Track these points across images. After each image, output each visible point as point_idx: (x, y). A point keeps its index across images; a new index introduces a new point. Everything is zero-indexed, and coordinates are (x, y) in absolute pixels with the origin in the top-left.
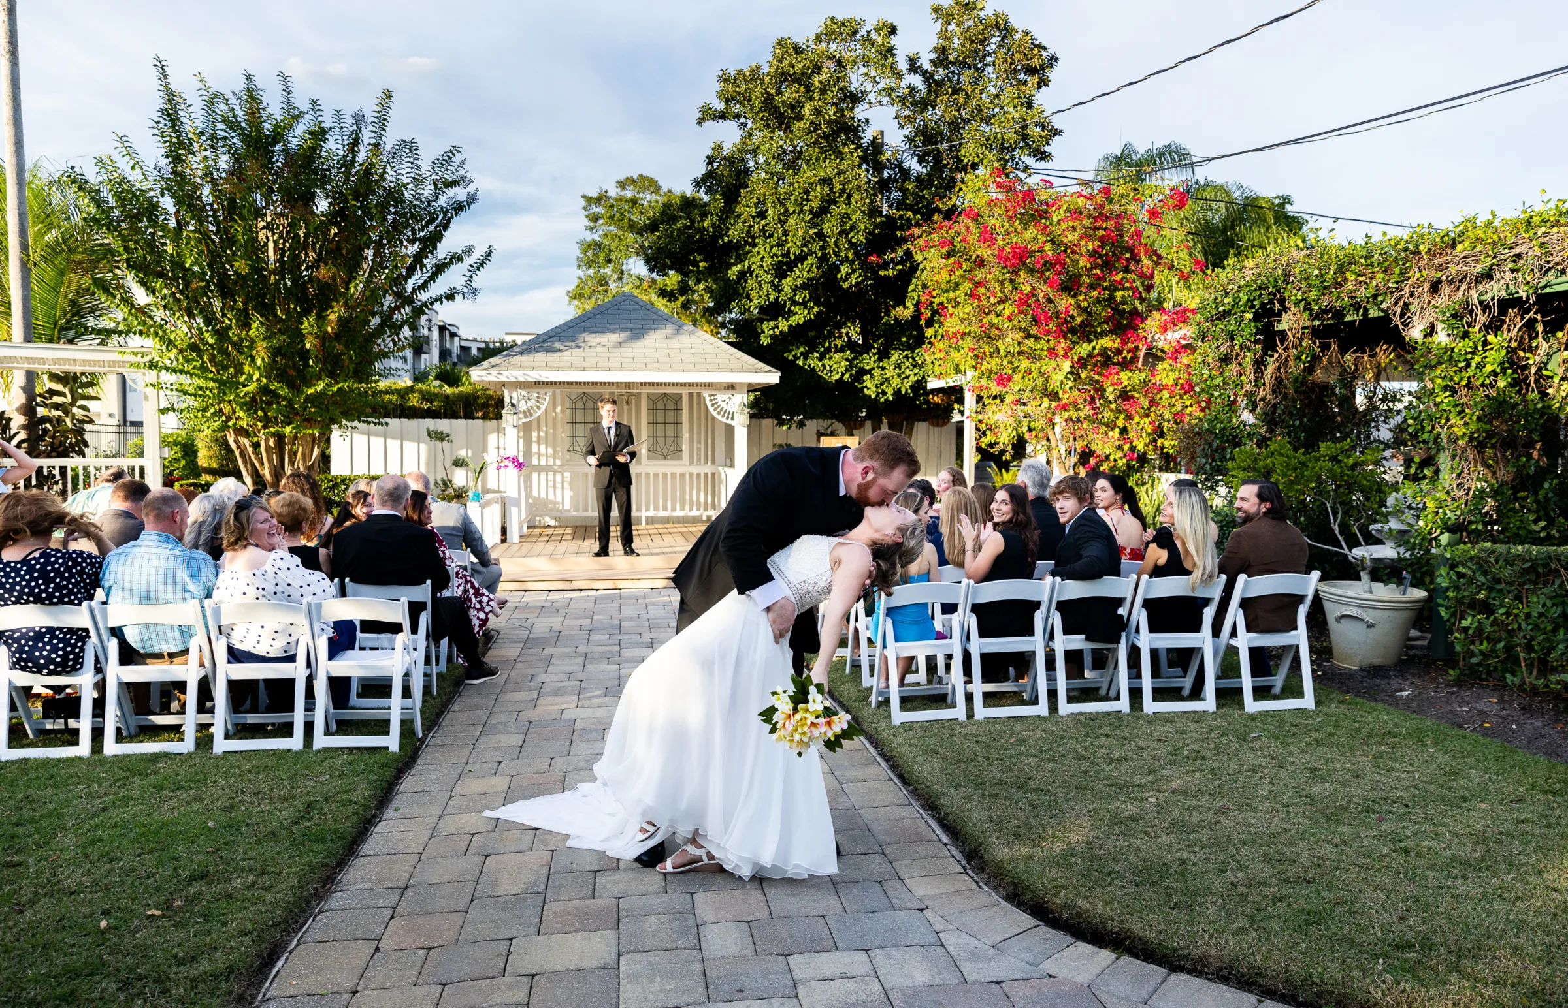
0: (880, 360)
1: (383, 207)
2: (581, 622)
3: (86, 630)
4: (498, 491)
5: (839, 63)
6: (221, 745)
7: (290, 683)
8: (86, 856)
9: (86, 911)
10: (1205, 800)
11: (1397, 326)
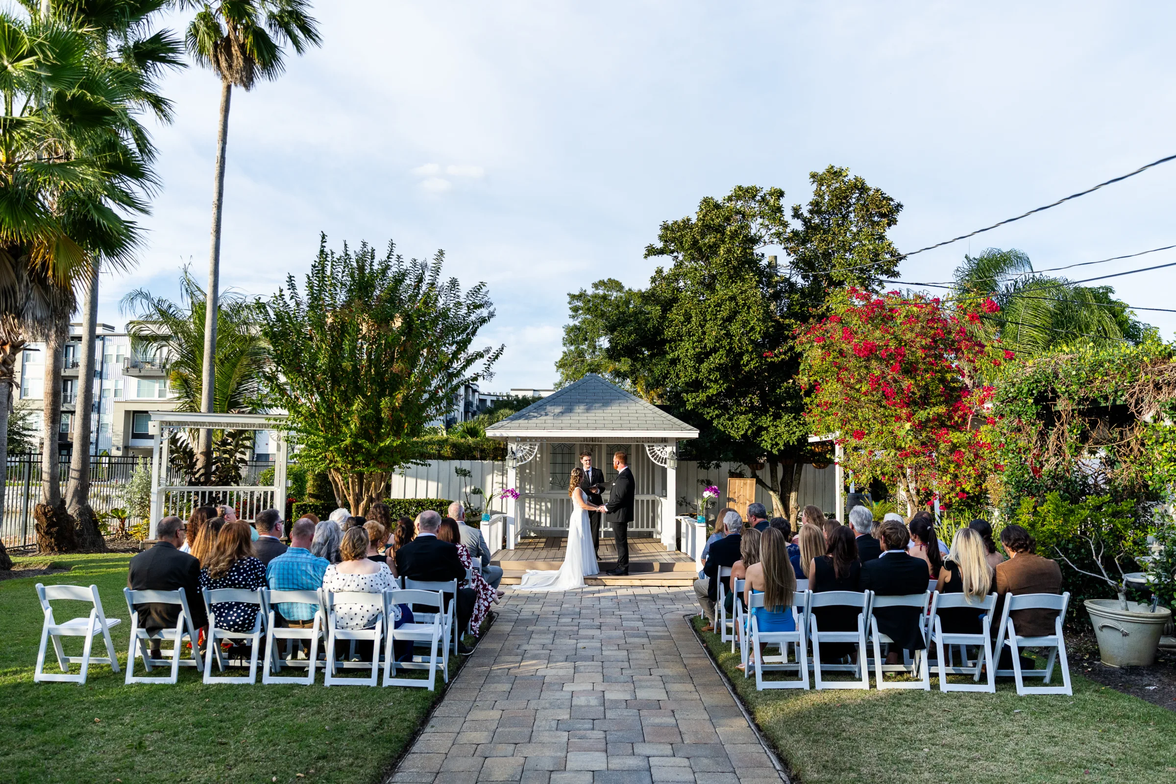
0: (775, 419)
1: (434, 322)
2: (554, 609)
3: (258, 605)
4: (502, 513)
5: (744, 216)
6: (329, 681)
7: (371, 643)
8: (260, 741)
9: (264, 771)
10: (964, 753)
11: (1132, 413)
